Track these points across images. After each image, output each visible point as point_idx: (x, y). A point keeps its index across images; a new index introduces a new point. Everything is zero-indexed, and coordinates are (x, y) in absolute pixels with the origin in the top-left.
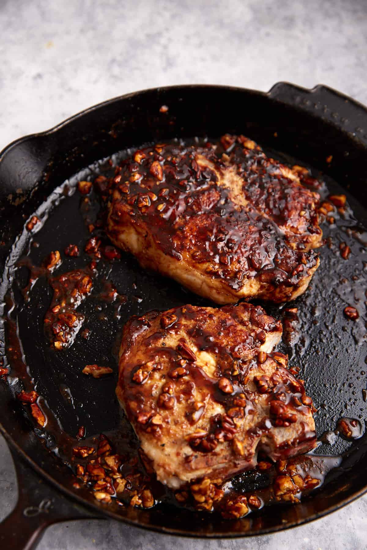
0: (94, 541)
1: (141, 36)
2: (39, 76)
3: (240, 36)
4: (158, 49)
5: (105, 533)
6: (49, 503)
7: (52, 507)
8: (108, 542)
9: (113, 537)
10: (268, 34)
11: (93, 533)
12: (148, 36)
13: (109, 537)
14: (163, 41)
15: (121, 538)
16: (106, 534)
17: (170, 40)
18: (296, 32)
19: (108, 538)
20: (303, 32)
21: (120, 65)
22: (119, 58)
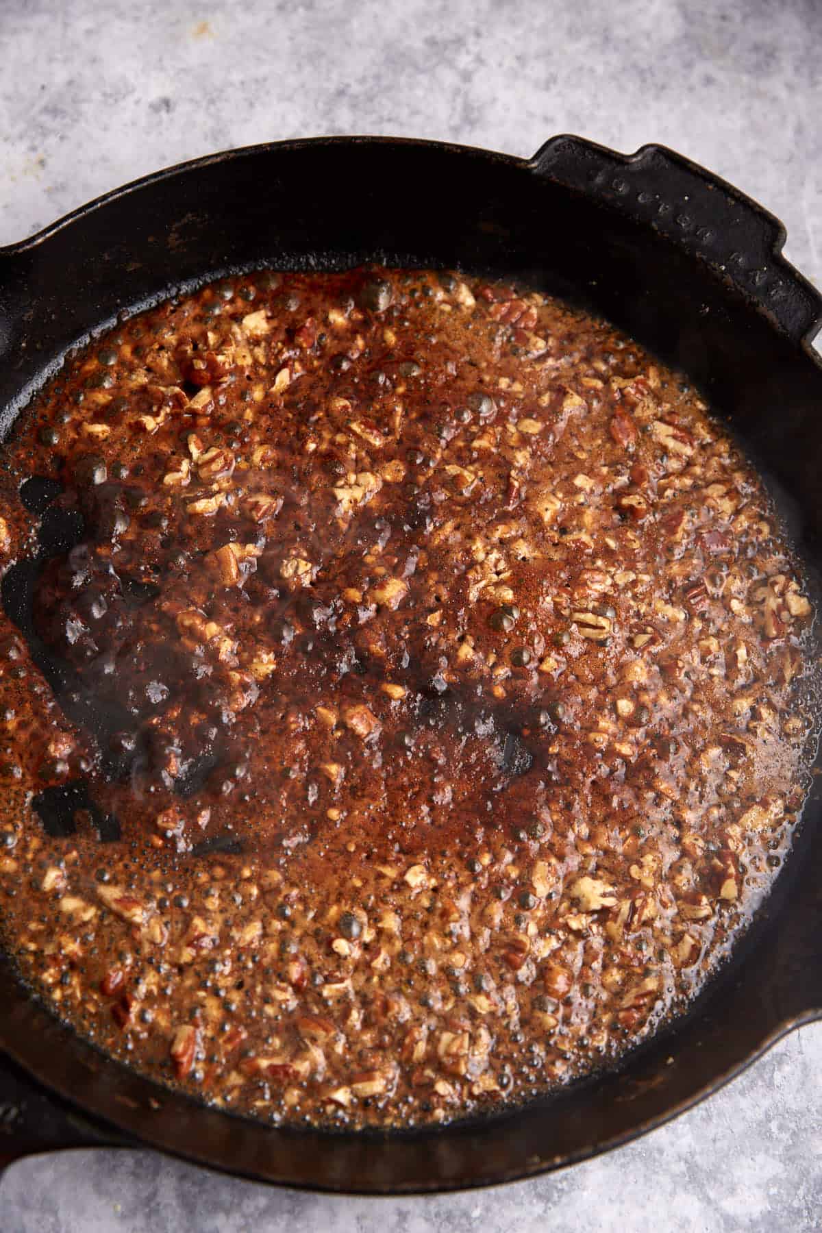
0: (119, 1208)
1: (416, 42)
2: (167, 104)
3: (642, 74)
4: (449, 78)
5: (144, 1194)
6: (14, 1112)
7: (21, 1121)
8: (148, 1216)
9: (161, 1207)
10: (709, 81)
11: (119, 1189)
12: (431, 42)
13: (153, 1204)
14: (464, 61)
15: (178, 1210)
16: (147, 1198)
17: (480, 60)
18: (775, 85)
19: (149, 1206)
20: (790, 87)
21: (354, 107)
22: (355, 88)
